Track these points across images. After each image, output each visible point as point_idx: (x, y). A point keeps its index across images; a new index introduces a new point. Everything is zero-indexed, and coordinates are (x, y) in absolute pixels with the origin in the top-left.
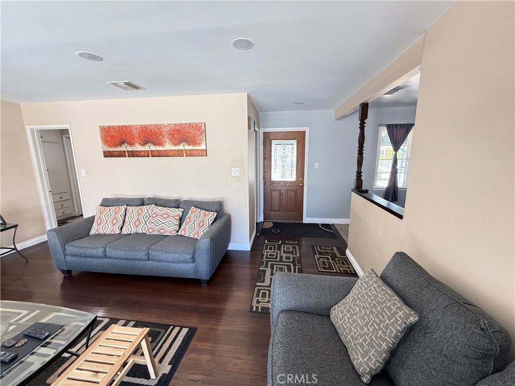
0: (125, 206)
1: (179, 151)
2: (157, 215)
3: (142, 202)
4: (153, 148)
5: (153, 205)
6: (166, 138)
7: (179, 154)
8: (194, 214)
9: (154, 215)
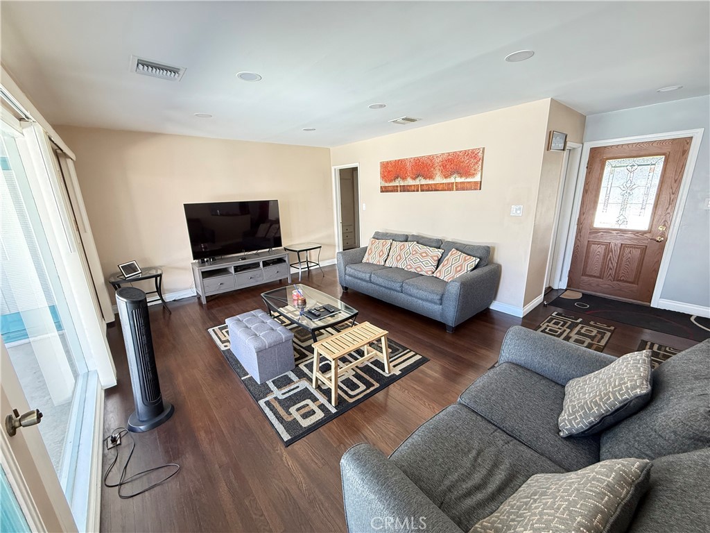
0: (391, 240)
1: (449, 184)
2: (417, 253)
3: (406, 239)
4: (424, 182)
5: (415, 242)
6: (437, 171)
7: (449, 187)
8: (454, 257)
9: (414, 252)
